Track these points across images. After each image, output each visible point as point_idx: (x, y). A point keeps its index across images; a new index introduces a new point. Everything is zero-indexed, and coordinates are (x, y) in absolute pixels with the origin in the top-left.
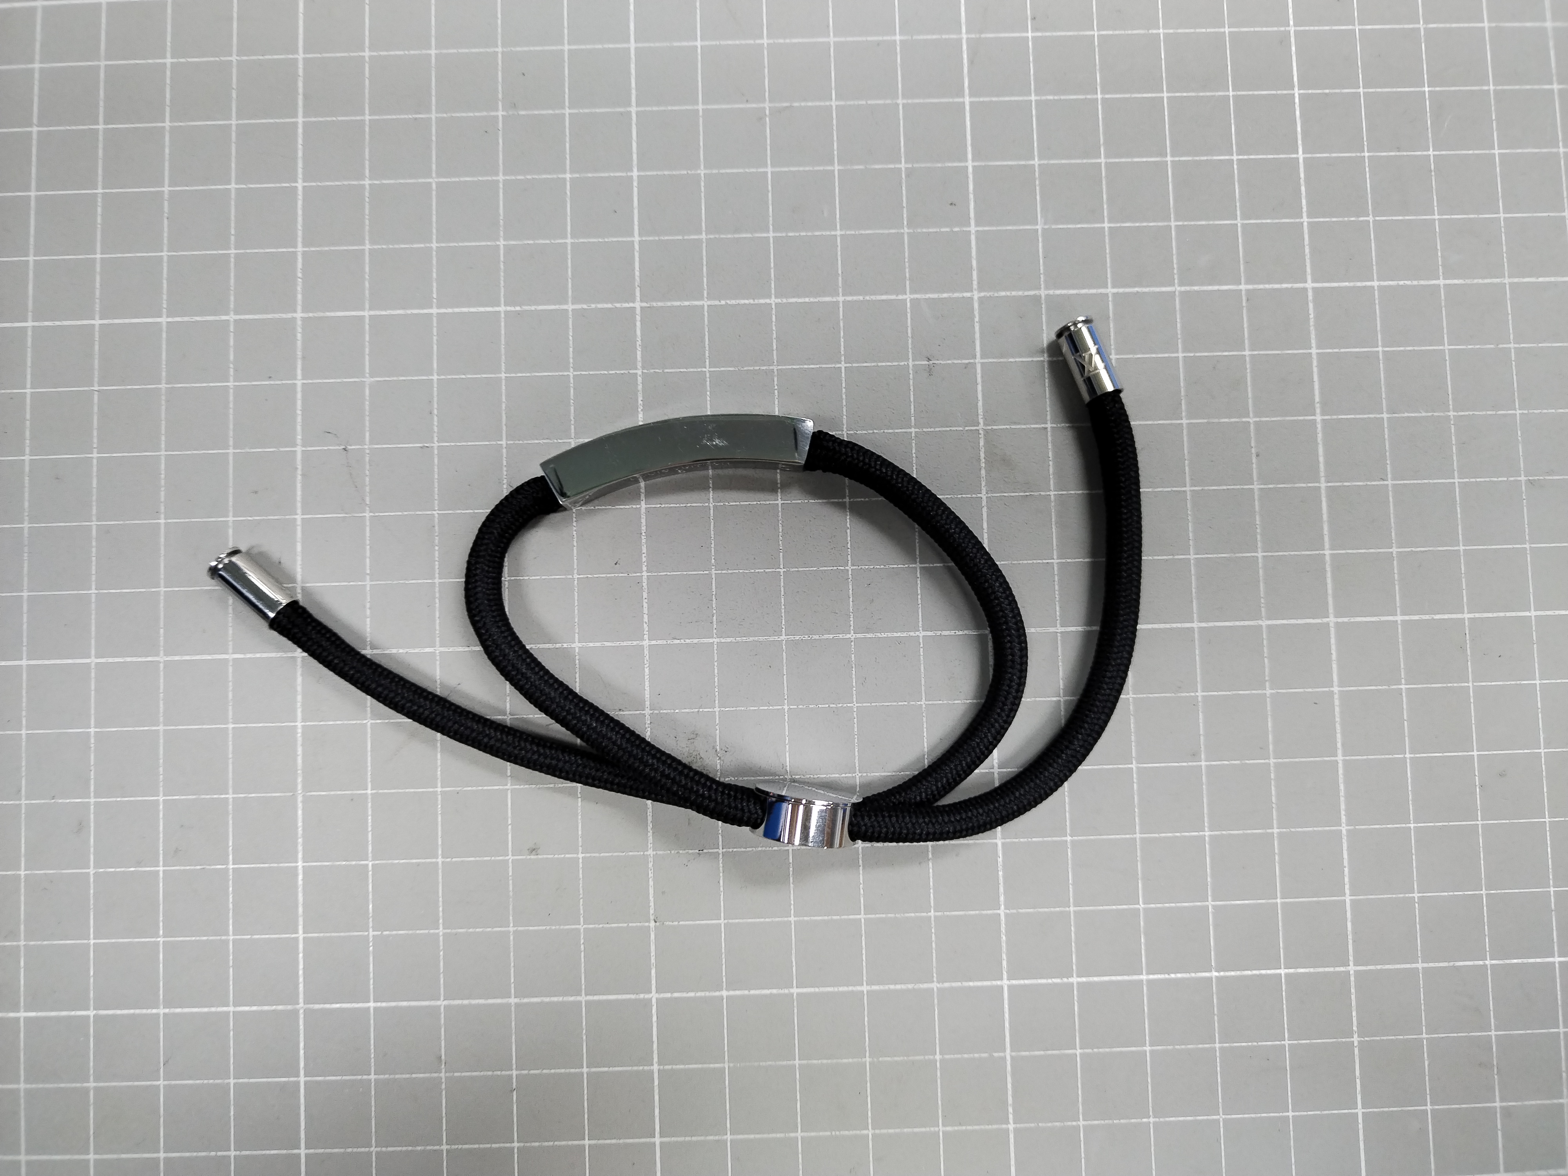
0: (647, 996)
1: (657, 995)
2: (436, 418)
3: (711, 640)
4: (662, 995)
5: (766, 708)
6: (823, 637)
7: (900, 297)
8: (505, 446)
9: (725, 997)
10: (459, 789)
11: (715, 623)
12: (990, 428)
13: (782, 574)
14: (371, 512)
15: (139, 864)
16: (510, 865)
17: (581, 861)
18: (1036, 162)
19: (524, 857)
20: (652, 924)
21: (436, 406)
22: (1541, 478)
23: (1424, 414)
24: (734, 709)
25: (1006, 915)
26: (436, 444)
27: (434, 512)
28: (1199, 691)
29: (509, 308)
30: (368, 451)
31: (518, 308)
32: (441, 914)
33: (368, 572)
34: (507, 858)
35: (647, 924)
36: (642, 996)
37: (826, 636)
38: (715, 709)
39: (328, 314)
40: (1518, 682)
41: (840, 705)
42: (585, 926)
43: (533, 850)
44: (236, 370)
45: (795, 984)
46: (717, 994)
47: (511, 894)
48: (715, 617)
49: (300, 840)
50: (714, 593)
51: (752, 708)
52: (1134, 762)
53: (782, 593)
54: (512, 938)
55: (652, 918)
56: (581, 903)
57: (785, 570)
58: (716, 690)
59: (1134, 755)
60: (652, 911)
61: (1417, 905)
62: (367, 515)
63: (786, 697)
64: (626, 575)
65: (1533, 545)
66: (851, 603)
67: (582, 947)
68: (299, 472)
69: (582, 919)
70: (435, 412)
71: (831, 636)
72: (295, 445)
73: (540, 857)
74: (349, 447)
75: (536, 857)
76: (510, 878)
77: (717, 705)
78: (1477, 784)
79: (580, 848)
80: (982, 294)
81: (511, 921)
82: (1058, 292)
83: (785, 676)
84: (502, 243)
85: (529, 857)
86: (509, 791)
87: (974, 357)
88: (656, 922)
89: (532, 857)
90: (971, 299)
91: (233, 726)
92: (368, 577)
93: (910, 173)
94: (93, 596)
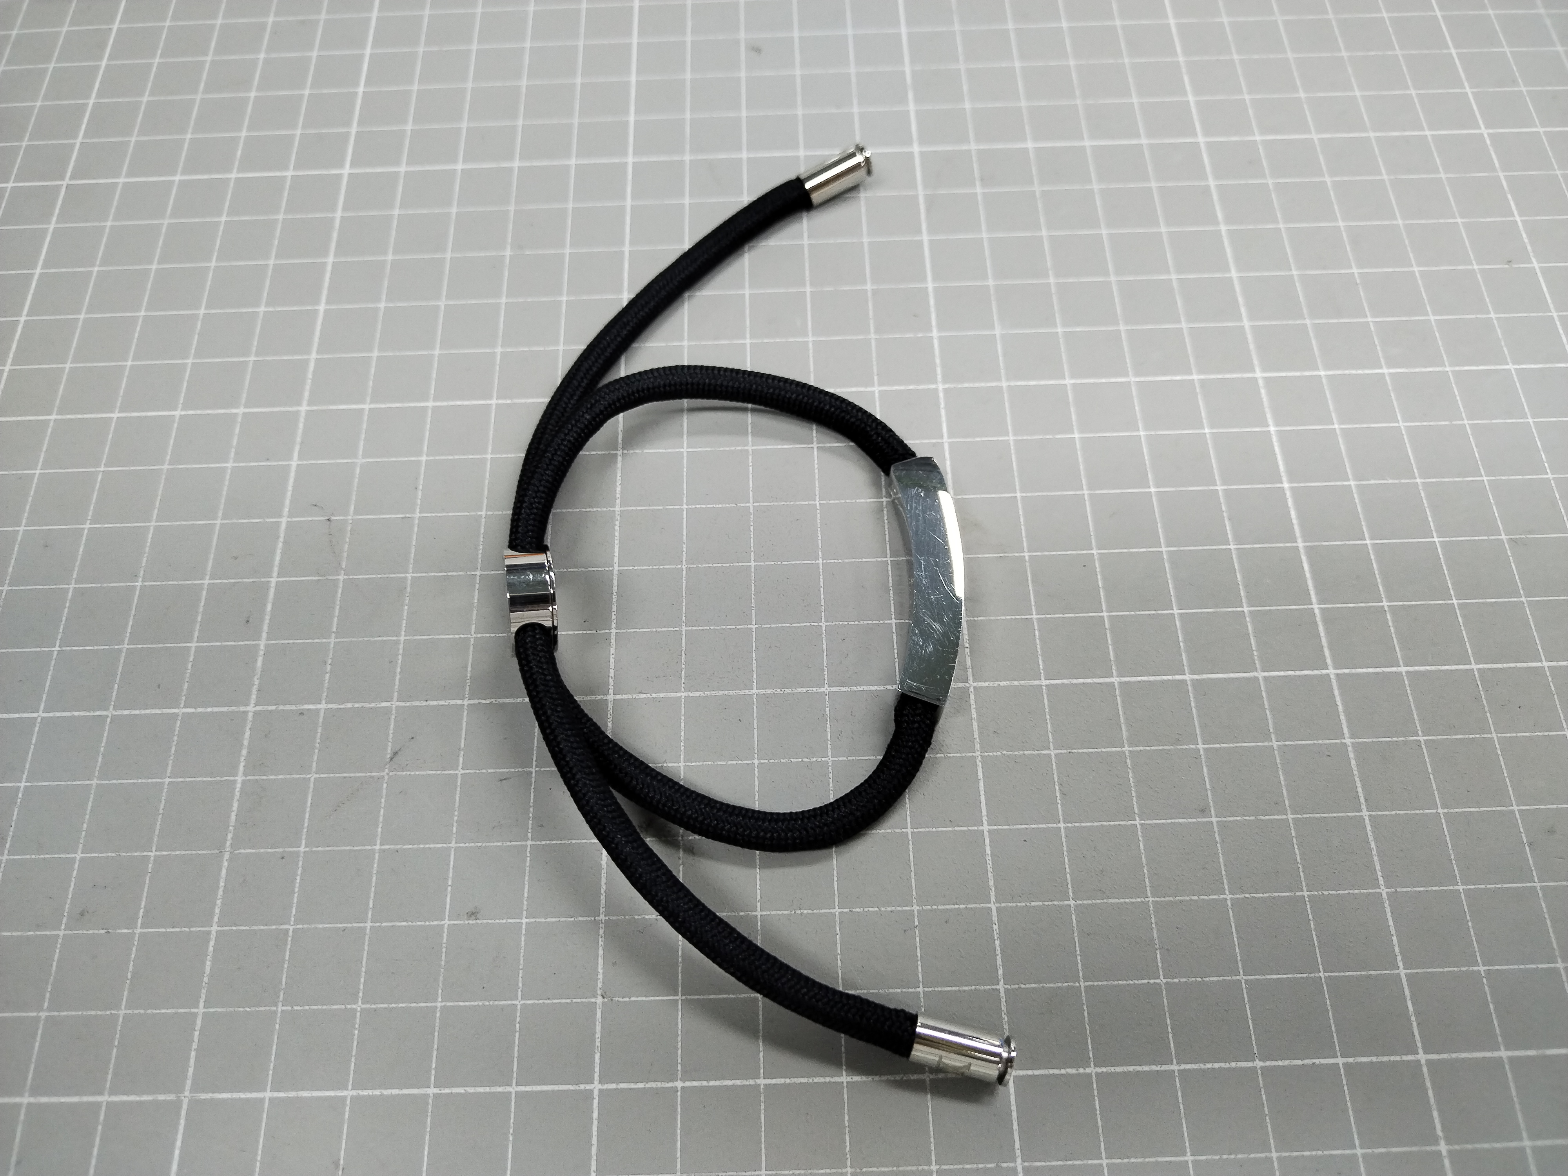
0: (588, 1087)
1: (600, 1087)
2: (420, 493)
3: (678, 695)
4: (606, 1086)
5: (735, 762)
6: (796, 691)
7: (869, 389)
8: (484, 516)
9: (679, 1089)
10: (399, 847)
11: (683, 677)
12: (959, 497)
13: (754, 630)
14: (345, 575)
15: (39, 927)
16: (446, 930)
17: (524, 927)
18: (991, 282)
19: (462, 922)
20: (599, 1000)
21: (421, 482)
22: (1523, 536)
23: (1391, 481)
24: (701, 763)
25: (1006, 990)
26: (417, 515)
27: (408, 575)
28: (1200, 743)
29: (500, 402)
30: (351, 522)
31: (509, 401)
32: (362, 986)
33: (334, 630)
34: (443, 923)
35: (593, 1000)
36: (582, 1087)
37: (799, 690)
38: (680, 764)
39: (331, 407)
40: (1546, 734)
41: (815, 759)
42: (523, 1002)
43: (473, 914)
44: (236, 453)
45: (762, 1075)
46: (670, 1085)
47: (443, 963)
48: (683, 672)
49: (219, 902)
50: (684, 649)
51: (719, 763)
52: (1137, 819)
53: (754, 648)
54: (438, 1015)
55: (599, 992)
56: (521, 975)
57: (757, 626)
58: (682, 744)
59: (1136, 811)
60: (600, 985)
61: (1485, 980)
62: (341, 577)
63: (756, 751)
64: (594, 632)
65: (1529, 599)
66: (825, 658)
67: (518, 1026)
68: (281, 540)
69: (520, 994)
70: (421, 487)
71: (804, 690)
72: (281, 516)
73: (479, 922)
74: (333, 518)
75: (475, 922)
76: (444, 945)
77: (682, 759)
78: (1525, 842)
79: (525, 913)
80: (947, 386)
81: (440, 995)
82: (1019, 383)
83: (755, 730)
84: (499, 350)
85: (466, 922)
86: (453, 850)
87: (942, 437)
88: (604, 998)
89: (471, 922)
90: (936, 390)
91: (170, 780)
92: (333, 635)
93: (875, 292)
94: (56, 652)
